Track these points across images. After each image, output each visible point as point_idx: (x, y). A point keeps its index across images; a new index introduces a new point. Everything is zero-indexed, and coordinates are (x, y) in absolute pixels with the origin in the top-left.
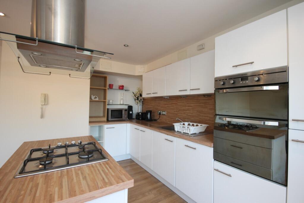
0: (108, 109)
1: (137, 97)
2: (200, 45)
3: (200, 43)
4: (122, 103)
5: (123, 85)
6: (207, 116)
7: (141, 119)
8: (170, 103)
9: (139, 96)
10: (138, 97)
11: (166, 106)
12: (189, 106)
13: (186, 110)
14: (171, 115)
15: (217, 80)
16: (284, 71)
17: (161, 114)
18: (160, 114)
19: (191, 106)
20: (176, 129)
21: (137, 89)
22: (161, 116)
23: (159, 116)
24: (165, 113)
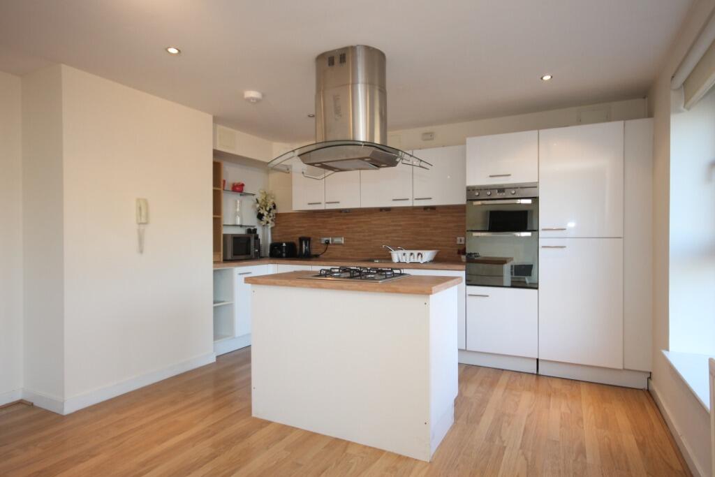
0: (225, 236)
1: (268, 209)
2: (426, 134)
3: (428, 129)
4: (238, 223)
5: (243, 182)
6: (431, 240)
7: (284, 255)
8: (355, 221)
9: (272, 207)
10: (270, 209)
11: (344, 227)
12: (395, 225)
13: (390, 233)
14: (356, 243)
15: (470, 190)
16: (535, 186)
17: (330, 242)
18: (327, 243)
19: (400, 225)
20: (395, 259)
21: (262, 193)
22: (329, 246)
23: (325, 247)
24: (342, 240)
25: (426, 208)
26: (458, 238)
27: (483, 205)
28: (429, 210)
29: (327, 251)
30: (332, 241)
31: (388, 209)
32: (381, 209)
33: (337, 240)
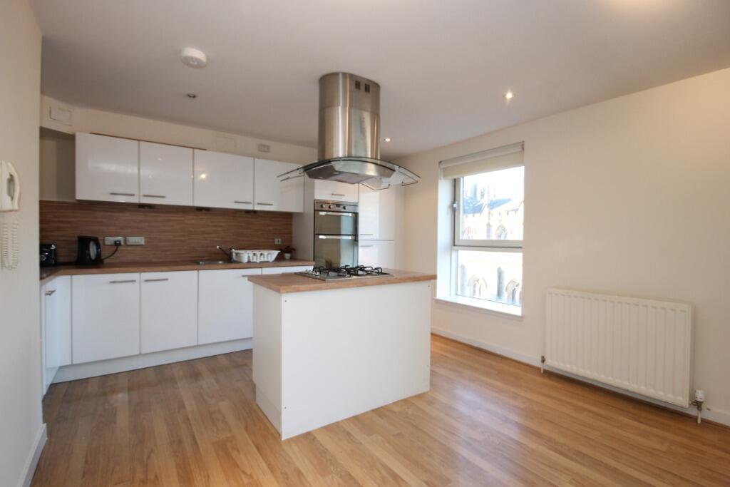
2: (264, 146)
3: (265, 142)
8: (161, 219)
11: (145, 224)
12: (215, 226)
14: (163, 243)
15: (318, 202)
17: (122, 243)
18: (117, 244)
19: (221, 227)
22: (120, 248)
23: (115, 248)
24: (140, 240)
25: (248, 212)
26: (276, 240)
27: (327, 215)
28: (252, 214)
29: (116, 255)
30: (125, 241)
31: (207, 209)
32: (200, 209)
33: (133, 240)
